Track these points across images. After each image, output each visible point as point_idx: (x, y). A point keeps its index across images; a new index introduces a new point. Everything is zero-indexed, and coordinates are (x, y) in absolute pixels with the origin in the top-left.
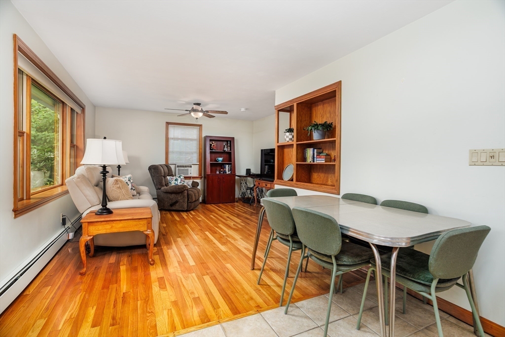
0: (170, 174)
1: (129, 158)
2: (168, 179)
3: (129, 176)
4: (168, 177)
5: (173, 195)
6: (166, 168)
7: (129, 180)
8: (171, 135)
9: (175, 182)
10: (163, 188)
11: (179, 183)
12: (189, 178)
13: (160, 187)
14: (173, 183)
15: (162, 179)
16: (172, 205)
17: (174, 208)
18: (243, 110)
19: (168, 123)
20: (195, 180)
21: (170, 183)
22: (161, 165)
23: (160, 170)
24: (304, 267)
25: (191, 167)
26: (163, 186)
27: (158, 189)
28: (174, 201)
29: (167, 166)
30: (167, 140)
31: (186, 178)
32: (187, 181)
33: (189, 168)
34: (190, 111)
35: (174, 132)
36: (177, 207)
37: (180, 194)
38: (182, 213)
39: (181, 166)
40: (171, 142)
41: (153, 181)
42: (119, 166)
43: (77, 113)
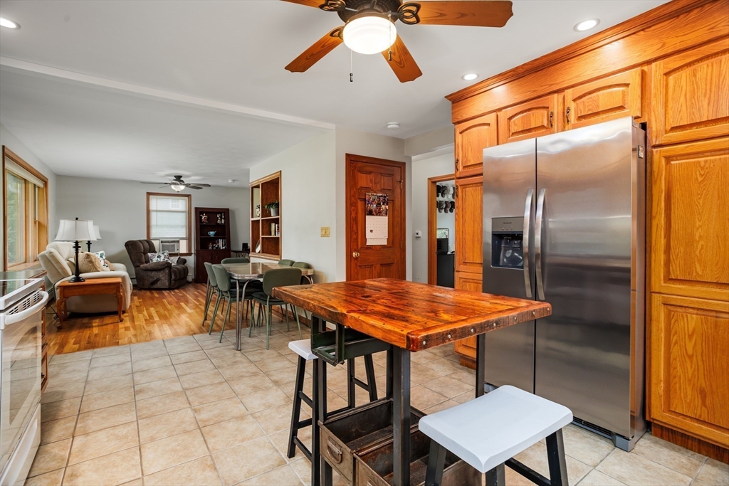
0: (152, 250)
1: (101, 233)
2: (148, 256)
3: (102, 252)
4: (149, 254)
5: (154, 273)
6: (146, 244)
7: (101, 257)
8: (152, 207)
9: (157, 258)
10: (142, 266)
11: (162, 259)
12: (176, 255)
13: (138, 264)
14: (155, 260)
15: (141, 256)
16: (153, 283)
17: (155, 286)
18: (230, 181)
19: (149, 194)
20: (182, 257)
21: (152, 260)
22: (140, 241)
23: (140, 247)
24: (245, 316)
25: (178, 242)
26: (143, 263)
27: (136, 267)
28: (155, 278)
29: (149, 242)
30: (148, 212)
31: (171, 255)
32: (172, 258)
33: (176, 244)
34: (170, 184)
35: (156, 203)
36: (158, 285)
37: (162, 271)
38: (164, 292)
39: (165, 242)
40: (153, 215)
41: (131, 258)
42: (89, 242)
43: (39, 187)
